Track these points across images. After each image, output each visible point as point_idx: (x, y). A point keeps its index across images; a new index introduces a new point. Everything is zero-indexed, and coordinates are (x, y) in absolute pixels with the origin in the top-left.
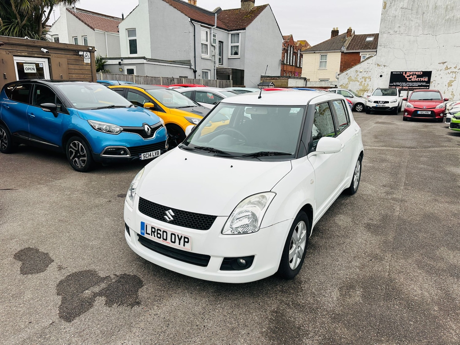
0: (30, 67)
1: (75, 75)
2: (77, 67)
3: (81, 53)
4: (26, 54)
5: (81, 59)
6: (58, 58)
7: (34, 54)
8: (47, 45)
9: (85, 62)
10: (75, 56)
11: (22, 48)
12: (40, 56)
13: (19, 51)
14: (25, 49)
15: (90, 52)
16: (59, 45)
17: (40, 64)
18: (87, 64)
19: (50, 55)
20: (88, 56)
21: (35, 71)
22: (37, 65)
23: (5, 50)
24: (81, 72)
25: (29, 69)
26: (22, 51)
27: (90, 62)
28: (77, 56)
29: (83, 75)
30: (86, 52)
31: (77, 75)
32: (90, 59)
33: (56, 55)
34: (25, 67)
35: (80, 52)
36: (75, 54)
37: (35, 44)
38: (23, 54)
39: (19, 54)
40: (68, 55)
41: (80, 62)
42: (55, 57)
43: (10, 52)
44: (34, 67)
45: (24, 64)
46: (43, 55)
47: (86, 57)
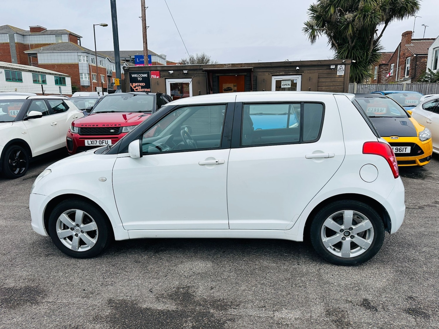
0: (286, 83)
1: (325, 87)
2: (329, 80)
3: (333, 67)
4: (283, 73)
5: (334, 72)
6: (311, 73)
7: (290, 73)
8: (302, 64)
9: (338, 74)
10: (328, 70)
11: (282, 69)
12: (295, 73)
13: (278, 72)
14: (283, 69)
15: (345, 65)
16: (312, 63)
17: (294, 80)
18: (340, 76)
19: (303, 72)
20: (342, 69)
21: (290, 86)
22: (292, 81)
23: (268, 72)
24: (332, 84)
25: (285, 85)
26: (280, 72)
27: (343, 74)
28: (330, 70)
30: (341, 65)
32: (344, 72)
33: (309, 71)
34: (282, 84)
35: (331, 66)
36: (328, 68)
37: (291, 65)
38: (281, 73)
39: (278, 74)
40: (321, 70)
41: (333, 75)
42: (308, 73)
43: (271, 73)
44: (290, 83)
45: (282, 81)
46: (297, 73)
47: (340, 70)
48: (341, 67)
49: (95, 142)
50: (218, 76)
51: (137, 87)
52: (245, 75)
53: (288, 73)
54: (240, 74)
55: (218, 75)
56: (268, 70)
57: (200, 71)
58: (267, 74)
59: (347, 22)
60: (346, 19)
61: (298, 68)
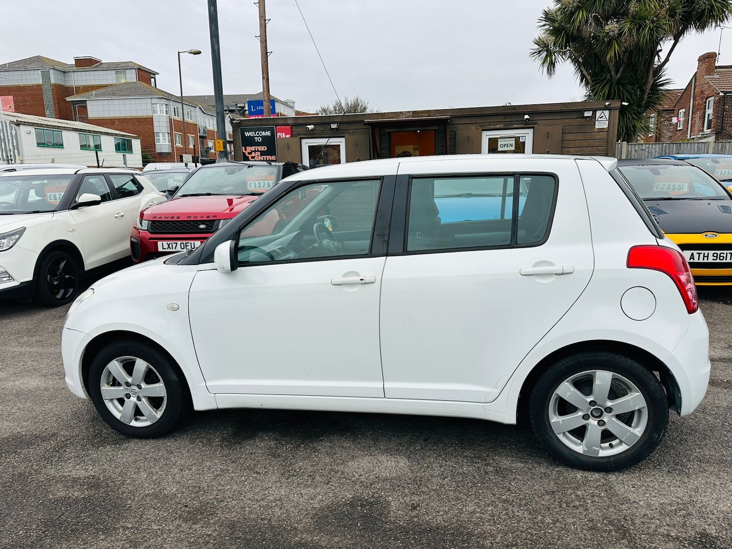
0: (506, 143)
1: (574, 149)
2: (581, 137)
3: (588, 114)
4: (502, 126)
5: (590, 123)
6: (549, 125)
7: (513, 125)
8: (534, 109)
9: (596, 127)
10: (580, 119)
11: (499, 119)
12: (522, 126)
13: (492, 123)
14: (502, 119)
15: (609, 110)
16: (552, 107)
17: (521, 138)
18: (601, 130)
19: (536, 124)
20: (604, 117)
21: (513, 147)
22: (517, 139)
23: (475, 124)
24: (587, 144)
25: (505, 145)
26: (496, 123)
27: (606, 126)
28: (584, 120)
29: (591, 148)
30: (602, 111)
31: (577, 149)
32: (607, 122)
33: (546, 122)
34: (500, 143)
36: (579, 116)
37: (515, 111)
38: (498, 126)
39: (492, 127)
40: (567, 120)
41: (588, 129)
42: (545, 125)
43: (481, 126)
44: (513, 142)
45: (499, 140)
46: (526, 125)
47: (601, 119)
48: (603, 115)
49: (174, 245)
50: (389, 133)
51: (253, 153)
52: (435, 130)
53: (511, 124)
54: (428, 128)
55: (390, 130)
56: (475, 120)
57: (359, 124)
58: (473, 127)
59: (609, 38)
60: (608, 33)
61: (527, 117)
